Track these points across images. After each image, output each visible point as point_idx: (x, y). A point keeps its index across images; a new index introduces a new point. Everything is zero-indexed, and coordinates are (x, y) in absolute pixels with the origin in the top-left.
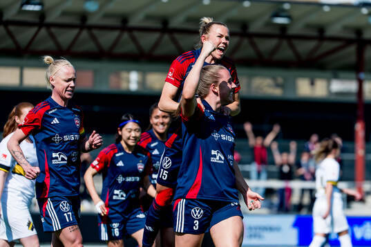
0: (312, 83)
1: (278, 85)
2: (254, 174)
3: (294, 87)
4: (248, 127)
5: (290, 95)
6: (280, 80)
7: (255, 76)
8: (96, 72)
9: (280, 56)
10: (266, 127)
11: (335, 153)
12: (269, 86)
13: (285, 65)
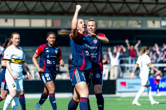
0: (154, 23)
1: (139, 24)
2: (130, 62)
3: (146, 24)
4: (127, 41)
5: (144, 28)
6: (140, 22)
7: (130, 20)
8: (62, 20)
9: (140, 11)
10: (135, 41)
11: (147, 52)
12: (136, 24)
13: (142, 15)
